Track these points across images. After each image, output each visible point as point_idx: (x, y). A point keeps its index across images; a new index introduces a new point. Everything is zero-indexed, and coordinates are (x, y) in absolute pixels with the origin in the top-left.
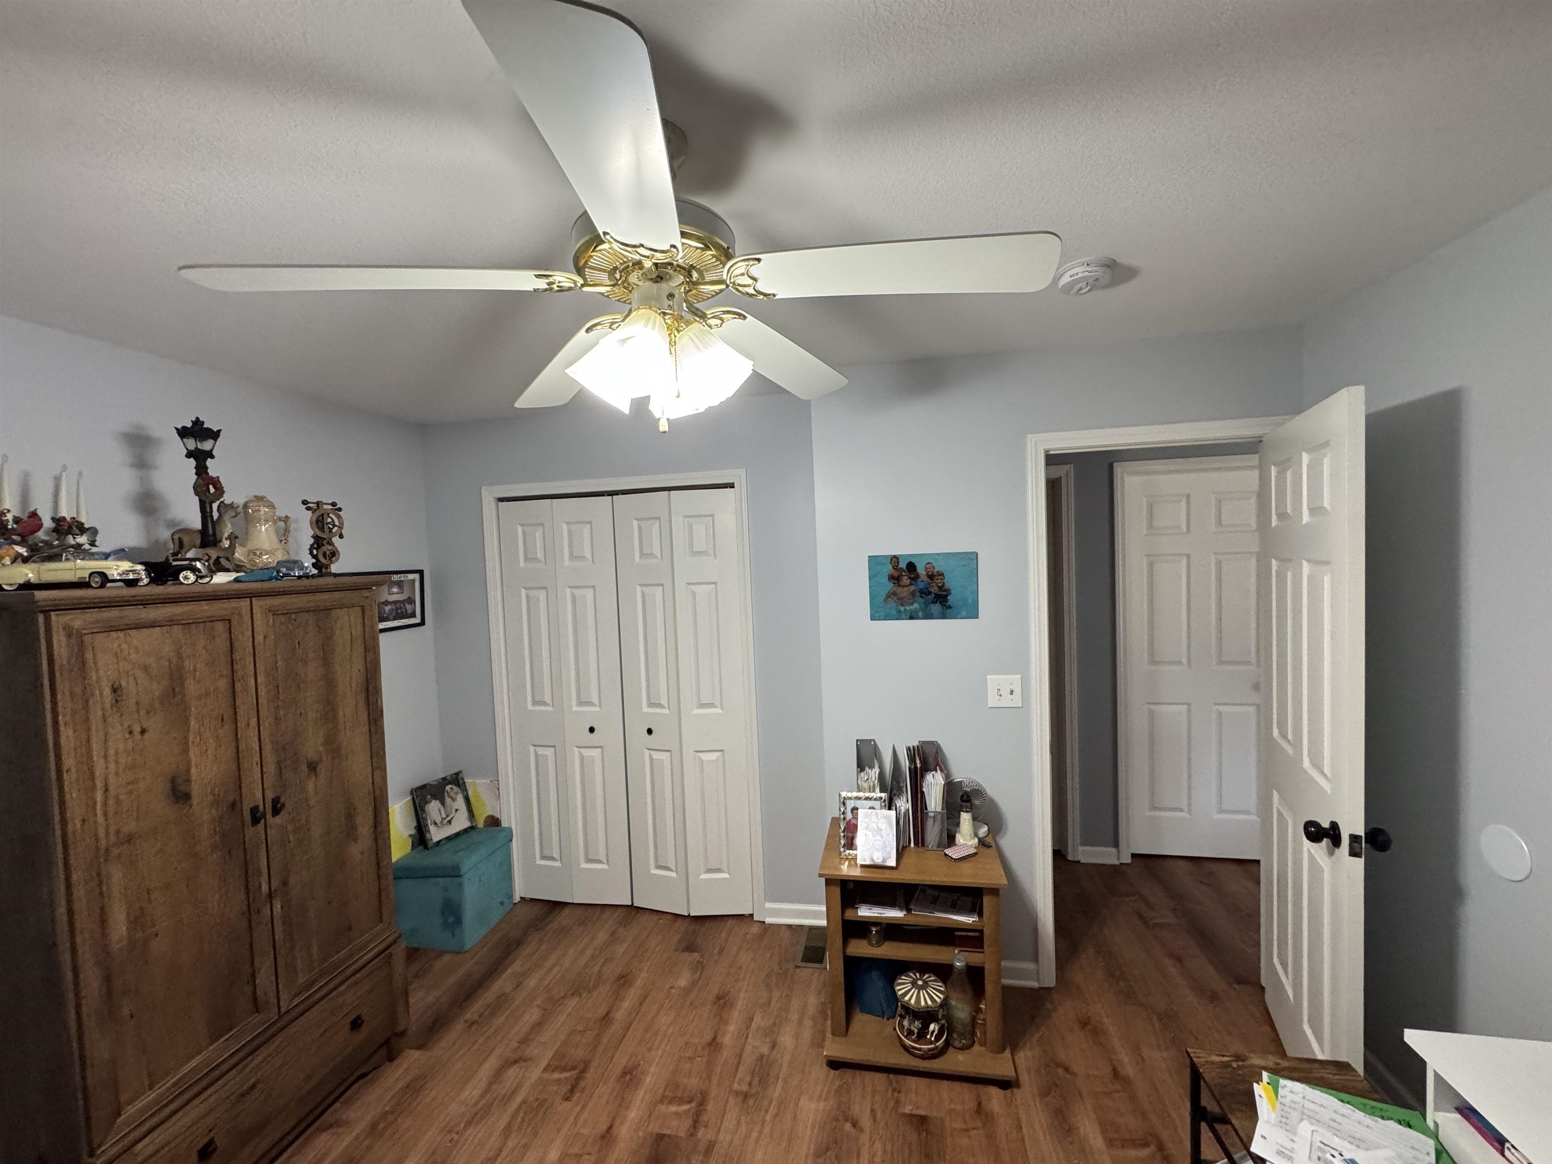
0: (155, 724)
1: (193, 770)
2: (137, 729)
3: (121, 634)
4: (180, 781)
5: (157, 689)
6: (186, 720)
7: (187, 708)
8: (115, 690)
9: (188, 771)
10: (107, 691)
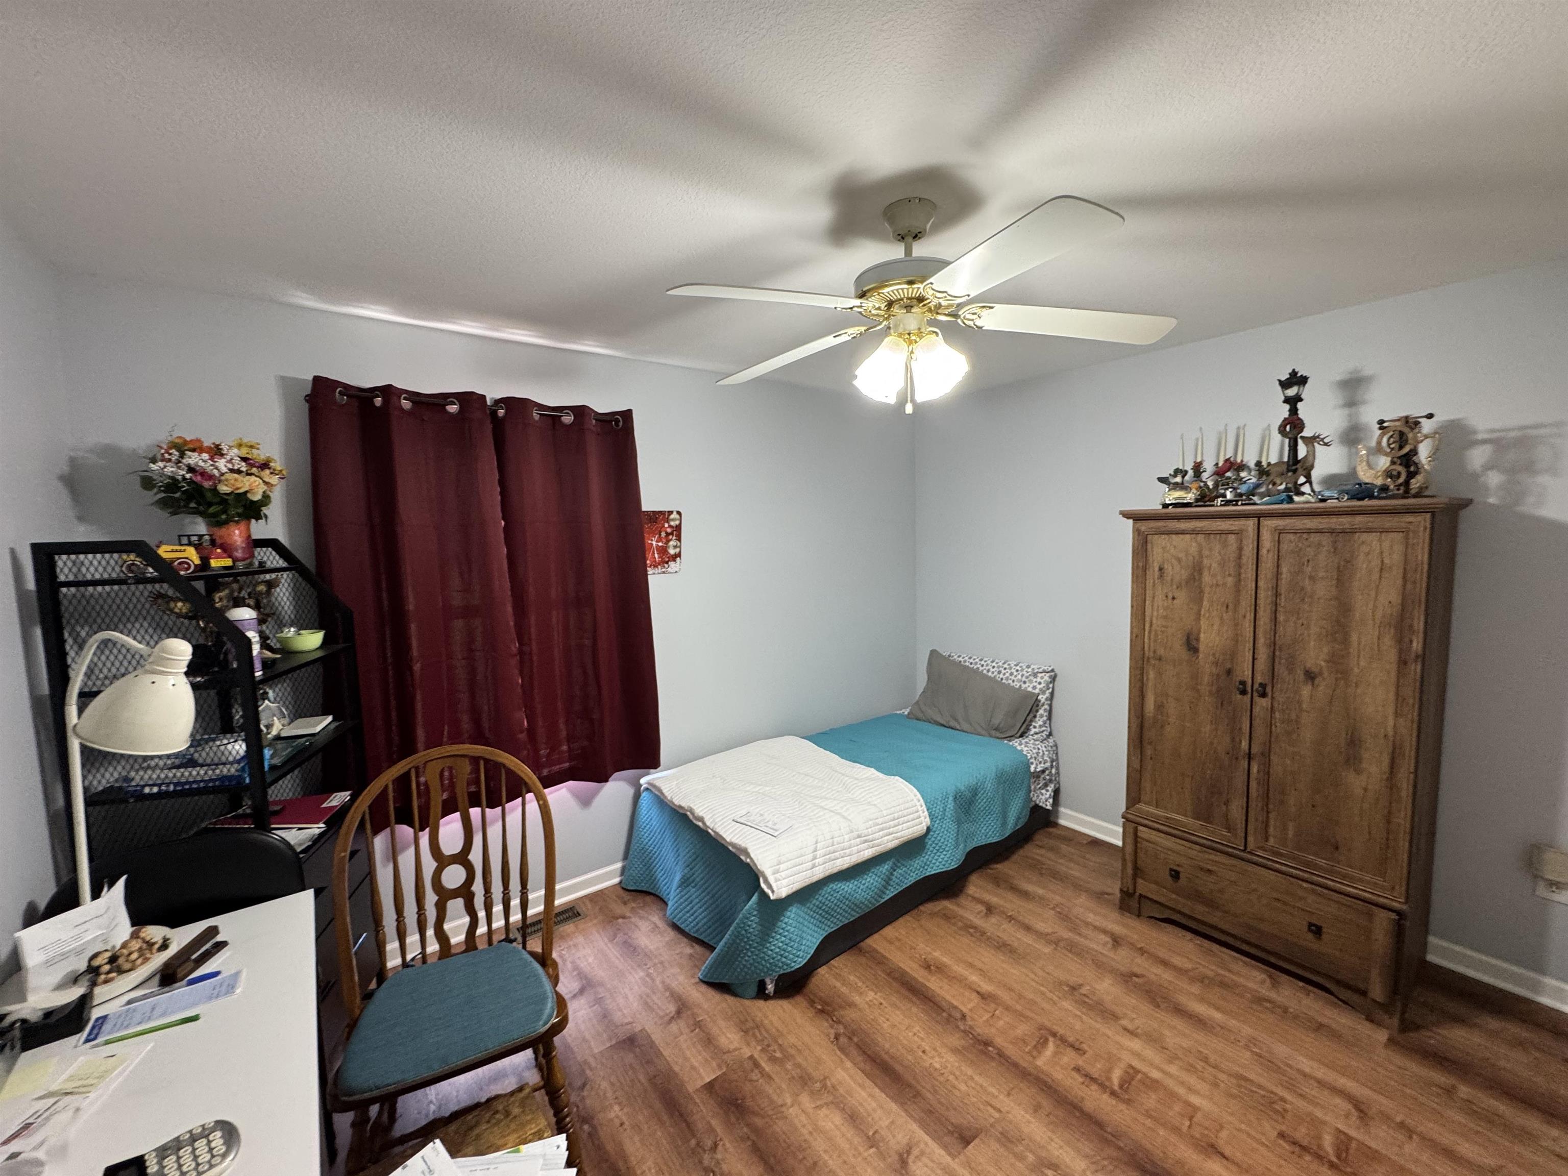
0: (1182, 596)
1: (1202, 635)
2: (1170, 596)
3: (1166, 536)
4: (1192, 637)
5: (1185, 574)
6: (1201, 600)
7: (1201, 592)
8: (1161, 569)
9: (1199, 634)
10: (1157, 569)
